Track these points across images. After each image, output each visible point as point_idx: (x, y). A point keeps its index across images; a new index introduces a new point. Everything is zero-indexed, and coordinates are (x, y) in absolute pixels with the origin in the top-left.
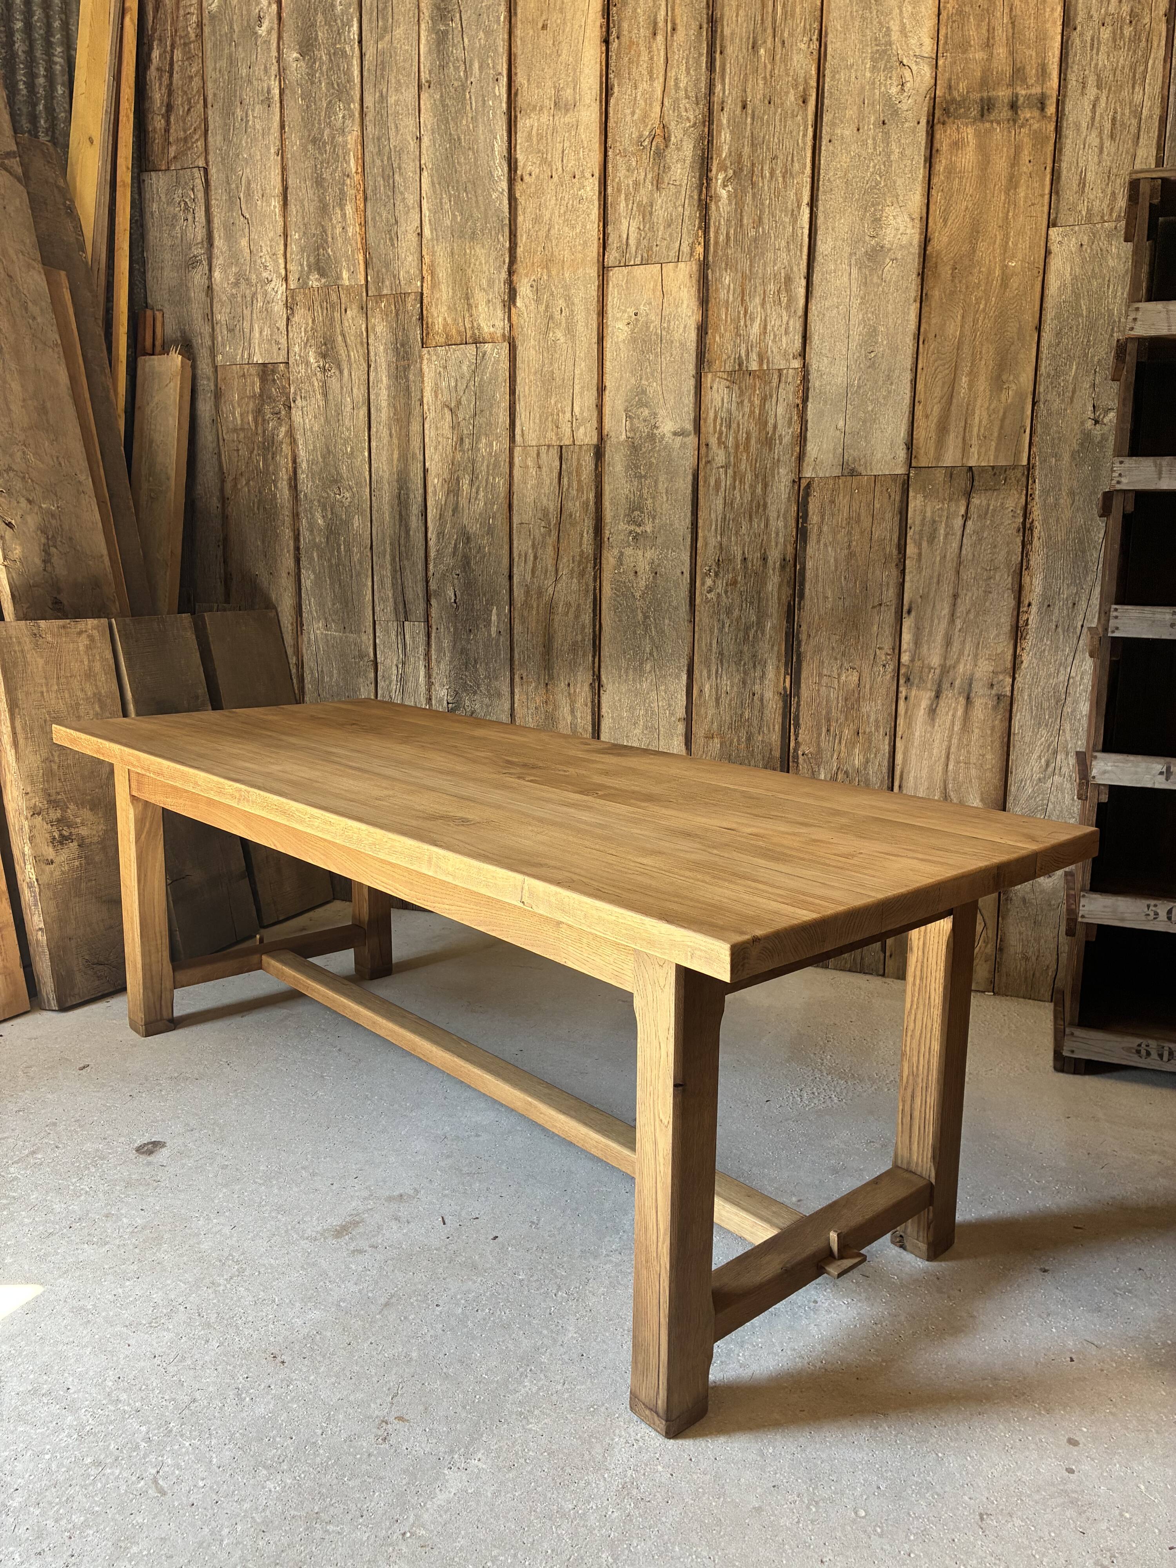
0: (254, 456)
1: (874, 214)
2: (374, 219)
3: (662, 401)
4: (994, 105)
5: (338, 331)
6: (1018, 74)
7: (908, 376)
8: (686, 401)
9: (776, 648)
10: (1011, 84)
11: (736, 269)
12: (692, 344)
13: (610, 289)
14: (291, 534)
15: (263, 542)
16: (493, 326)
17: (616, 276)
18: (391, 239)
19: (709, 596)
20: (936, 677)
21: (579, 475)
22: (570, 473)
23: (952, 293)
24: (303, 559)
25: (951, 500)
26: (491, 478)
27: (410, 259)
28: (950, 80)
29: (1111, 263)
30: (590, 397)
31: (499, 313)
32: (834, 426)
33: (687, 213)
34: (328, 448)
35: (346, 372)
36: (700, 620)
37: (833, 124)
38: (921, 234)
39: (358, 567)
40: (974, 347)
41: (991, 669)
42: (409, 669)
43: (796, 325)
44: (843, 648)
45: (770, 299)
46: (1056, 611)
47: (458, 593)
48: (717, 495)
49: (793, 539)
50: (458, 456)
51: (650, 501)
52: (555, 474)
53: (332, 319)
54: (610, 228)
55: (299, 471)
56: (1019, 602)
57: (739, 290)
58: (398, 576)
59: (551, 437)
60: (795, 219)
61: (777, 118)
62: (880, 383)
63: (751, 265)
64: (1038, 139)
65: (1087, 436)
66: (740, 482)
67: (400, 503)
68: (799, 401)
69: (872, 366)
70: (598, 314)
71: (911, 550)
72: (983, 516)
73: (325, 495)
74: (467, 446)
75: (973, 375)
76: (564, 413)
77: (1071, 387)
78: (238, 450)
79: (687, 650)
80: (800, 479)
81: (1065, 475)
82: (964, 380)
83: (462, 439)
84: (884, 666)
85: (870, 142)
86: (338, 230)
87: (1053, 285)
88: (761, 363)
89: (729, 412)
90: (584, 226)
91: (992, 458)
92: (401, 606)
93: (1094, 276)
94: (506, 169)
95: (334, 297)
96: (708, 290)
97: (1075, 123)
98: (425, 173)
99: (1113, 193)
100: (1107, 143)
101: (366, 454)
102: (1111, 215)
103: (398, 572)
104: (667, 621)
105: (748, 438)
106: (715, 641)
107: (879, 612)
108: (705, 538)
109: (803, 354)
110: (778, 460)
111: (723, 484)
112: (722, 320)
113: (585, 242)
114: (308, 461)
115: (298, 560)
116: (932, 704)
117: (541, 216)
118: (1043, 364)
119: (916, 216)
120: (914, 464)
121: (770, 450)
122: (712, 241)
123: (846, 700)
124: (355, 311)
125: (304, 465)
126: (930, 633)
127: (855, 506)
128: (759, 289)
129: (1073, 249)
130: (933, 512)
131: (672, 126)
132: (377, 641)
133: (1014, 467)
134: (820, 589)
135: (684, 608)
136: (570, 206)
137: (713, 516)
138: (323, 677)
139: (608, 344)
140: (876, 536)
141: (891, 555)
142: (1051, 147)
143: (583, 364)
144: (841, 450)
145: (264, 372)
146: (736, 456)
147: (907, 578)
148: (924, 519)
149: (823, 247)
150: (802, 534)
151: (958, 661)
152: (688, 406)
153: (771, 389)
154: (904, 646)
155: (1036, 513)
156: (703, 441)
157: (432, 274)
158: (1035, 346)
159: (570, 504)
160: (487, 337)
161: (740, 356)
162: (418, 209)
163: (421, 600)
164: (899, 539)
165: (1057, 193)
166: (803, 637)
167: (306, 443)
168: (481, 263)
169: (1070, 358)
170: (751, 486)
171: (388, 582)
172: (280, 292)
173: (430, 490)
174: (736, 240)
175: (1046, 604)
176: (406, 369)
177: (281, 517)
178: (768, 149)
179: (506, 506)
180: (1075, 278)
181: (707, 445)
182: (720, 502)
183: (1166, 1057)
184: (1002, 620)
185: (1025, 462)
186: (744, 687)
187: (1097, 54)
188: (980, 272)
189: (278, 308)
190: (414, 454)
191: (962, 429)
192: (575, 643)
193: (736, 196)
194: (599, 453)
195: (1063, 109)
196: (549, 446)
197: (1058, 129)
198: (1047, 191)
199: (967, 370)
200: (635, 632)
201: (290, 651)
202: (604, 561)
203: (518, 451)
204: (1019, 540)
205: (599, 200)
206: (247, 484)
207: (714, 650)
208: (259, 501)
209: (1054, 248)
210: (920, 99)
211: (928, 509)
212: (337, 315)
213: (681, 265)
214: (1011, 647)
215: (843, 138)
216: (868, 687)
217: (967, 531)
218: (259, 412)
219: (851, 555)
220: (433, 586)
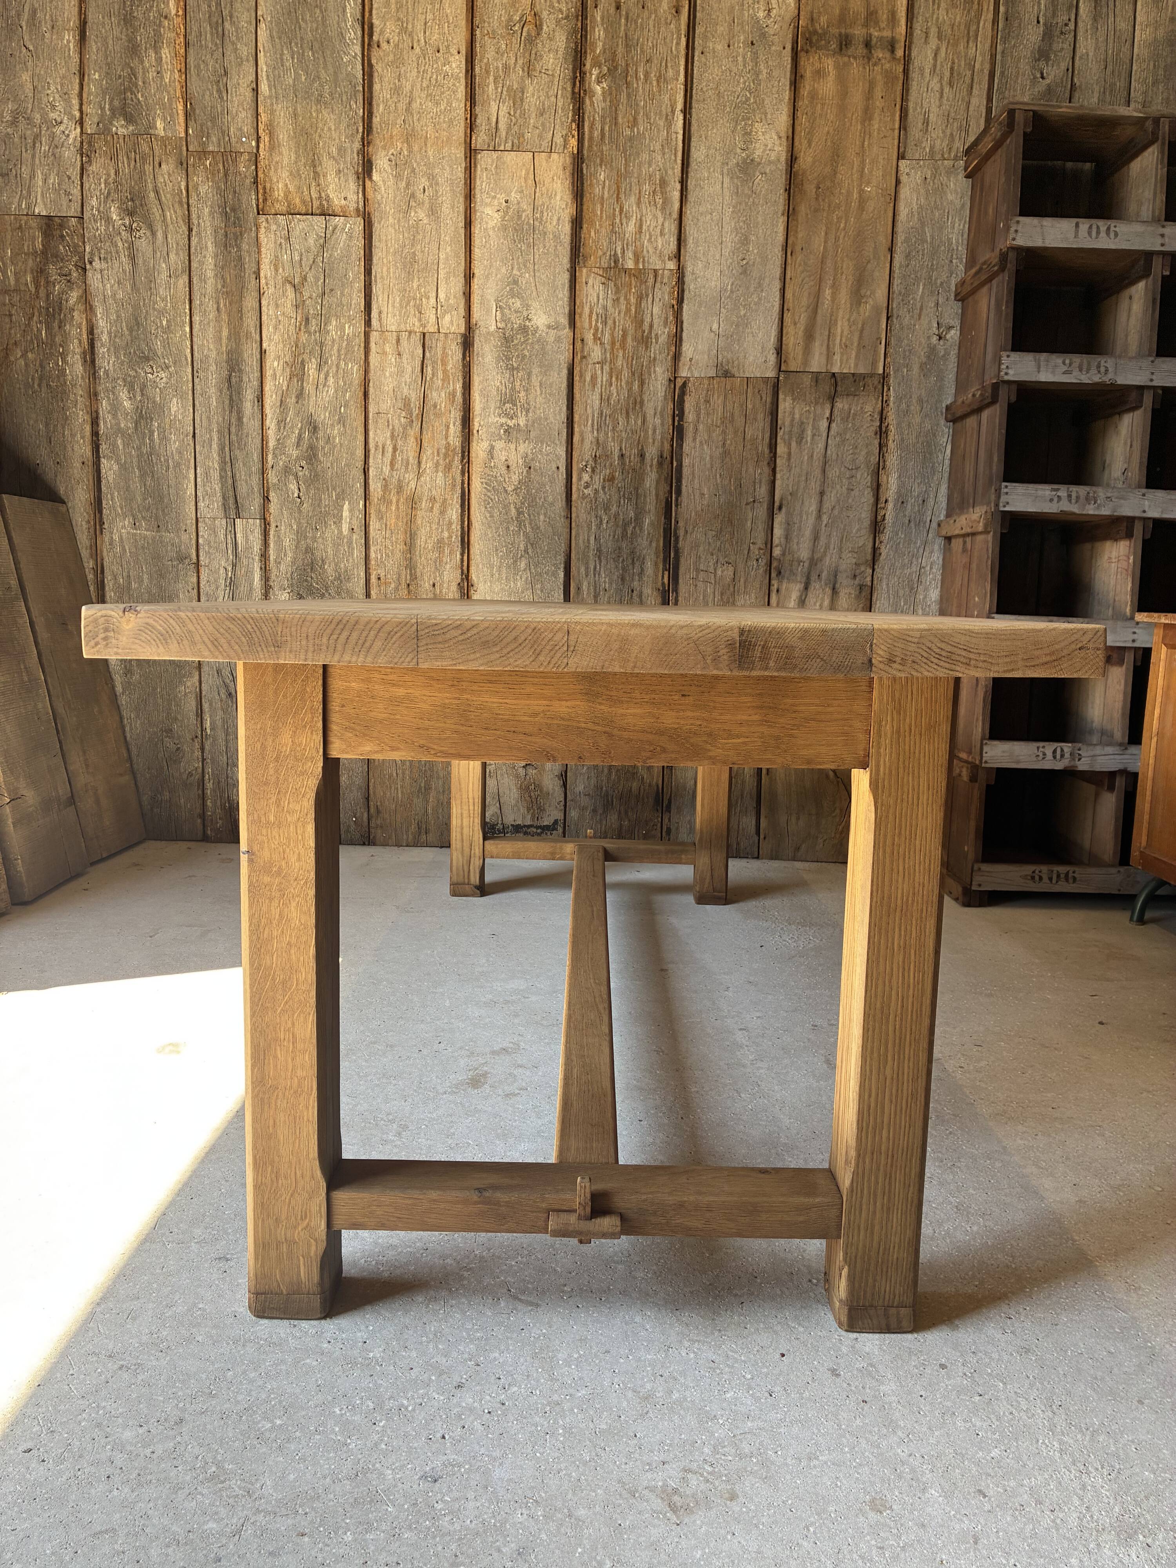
0: (33, 323)
1: (744, 128)
2: (197, 67)
3: (534, 293)
4: (851, 41)
5: (150, 186)
6: (871, 17)
7: (777, 285)
8: (561, 295)
9: (654, 545)
10: (866, 25)
11: (611, 166)
12: (566, 239)
13: (479, 172)
14: (87, 418)
15: (47, 425)
16: (345, 199)
17: (485, 160)
18: (219, 91)
19: (586, 491)
20: (805, 570)
21: (444, 363)
22: (434, 363)
23: (816, 211)
24: (103, 447)
25: (816, 404)
26: (342, 364)
27: (243, 115)
28: (812, 12)
29: (950, 197)
30: (457, 284)
31: (352, 185)
32: (708, 327)
33: (560, 104)
34: (136, 319)
35: (160, 235)
36: (578, 517)
37: (705, 38)
38: (787, 152)
39: (176, 457)
40: (836, 262)
41: (854, 560)
42: (241, 572)
43: (671, 227)
44: (719, 543)
45: (645, 199)
46: (909, 507)
47: (303, 487)
48: (593, 390)
49: (670, 437)
50: (304, 338)
51: (522, 394)
52: (418, 363)
53: (142, 173)
54: (478, 109)
55: (98, 344)
56: (877, 499)
57: (614, 187)
58: (228, 468)
59: (413, 322)
60: (669, 123)
61: (651, 23)
62: (752, 289)
63: (626, 164)
64: (889, 78)
65: (932, 349)
66: (617, 378)
67: (230, 386)
68: (674, 302)
69: (744, 272)
70: (466, 198)
71: (781, 449)
72: (845, 419)
73: (132, 373)
74: (313, 327)
75: (835, 287)
76: (428, 298)
77: (918, 305)
78: (11, 315)
79: (563, 547)
80: (675, 378)
81: (914, 385)
82: (828, 293)
83: (307, 319)
84: (757, 560)
85: (740, 59)
86: (152, 74)
87: (903, 212)
88: (637, 262)
89: (605, 308)
90: (449, 103)
91: (852, 365)
92: (231, 501)
93: (937, 208)
94: (359, 33)
95: (145, 148)
96: (582, 184)
97: (920, 68)
98: (262, 25)
99: (952, 134)
100: (947, 89)
101: (188, 329)
102: (949, 153)
103: (228, 463)
104: (542, 517)
105: (624, 336)
106: (592, 538)
107: (753, 509)
108: (582, 434)
109: (678, 256)
110: (655, 359)
111: (599, 380)
112: (596, 215)
113: (451, 121)
114: (109, 333)
115: (96, 447)
116: (801, 596)
117: (400, 87)
118: (896, 282)
119: (783, 134)
120: (783, 368)
121: (647, 348)
122: (586, 136)
123: (722, 594)
124: (172, 166)
125: (105, 337)
126: (800, 529)
127: (729, 407)
128: (634, 188)
129: (919, 181)
130: (801, 415)
131: (545, 15)
132: (201, 541)
133: (872, 375)
134: (697, 486)
135: (560, 503)
136: (434, 82)
137: (589, 411)
138: (130, 583)
139: (476, 230)
140: (748, 437)
141: (763, 452)
142: (900, 87)
143: (449, 249)
144: (715, 352)
145: (48, 226)
146: (612, 352)
147: (778, 476)
148: (793, 420)
149: (698, 154)
150: (678, 431)
151: (825, 552)
152: (562, 299)
153: (647, 288)
154: (776, 541)
155: (891, 418)
156: (578, 336)
157: (271, 135)
158: (888, 265)
159: (434, 394)
160: (338, 210)
161: (615, 254)
162: (252, 62)
163: (257, 495)
164: (771, 439)
165: (905, 129)
166: (681, 533)
167: (107, 311)
168: (330, 129)
169: (917, 279)
170: (627, 383)
171: (215, 475)
172: (72, 136)
173: (269, 373)
174: (610, 137)
175: (900, 501)
176: (238, 237)
177: (72, 397)
178: (642, 51)
179: (361, 394)
180: (921, 207)
181: (582, 340)
182: (596, 397)
183: (1054, 880)
184: (863, 516)
185: (881, 371)
186: (623, 584)
187: (938, 9)
188: (840, 193)
189: (70, 154)
190: (248, 335)
191: (826, 338)
192: (440, 541)
193: (611, 94)
194: (467, 343)
195: (910, 55)
196: (410, 332)
197: (906, 72)
198: (897, 126)
199: (830, 282)
200: (507, 528)
201: (85, 553)
202: (473, 454)
203: (374, 336)
204: (877, 442)
205: (466, 78)
206: (24, 355)
207: (592, 547)
208: (41, 378)
209: (904, 178)
210: (785, 26)
211: (797, 411)
212: (148, 168)
213: (555, 156)
214: (871, 540)
215: (714, 52)
216: (742, 580)
217: (832, 433)
218: (40, 272)
219: (726, 453)
220: (272, 477)
